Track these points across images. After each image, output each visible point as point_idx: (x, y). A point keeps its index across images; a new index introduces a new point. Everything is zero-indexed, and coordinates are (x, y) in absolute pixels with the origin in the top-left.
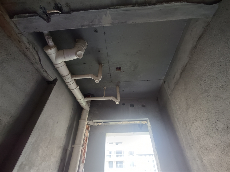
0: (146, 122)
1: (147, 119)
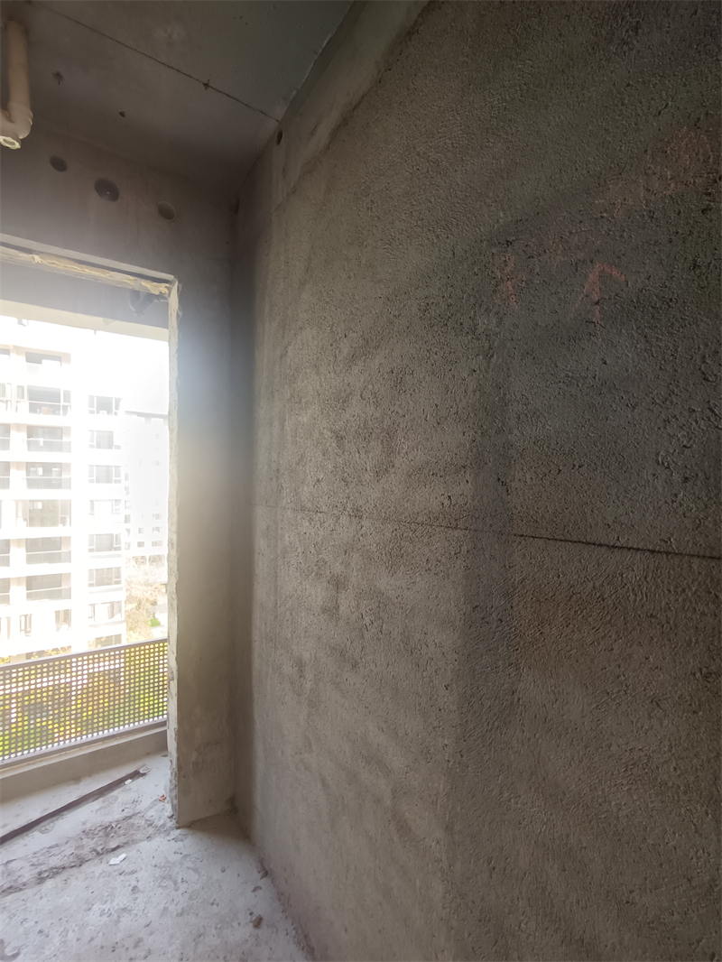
0: (162, 288)
1: (170, 277)
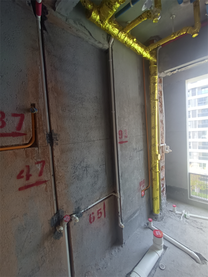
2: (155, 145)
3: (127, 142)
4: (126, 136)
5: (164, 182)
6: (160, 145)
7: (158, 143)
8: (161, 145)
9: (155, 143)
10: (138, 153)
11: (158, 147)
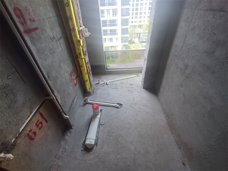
2: (74, 29)
3: (36, 29)
4: (32, 19)
5: (89, 65)
6: (79, 28)
7: (77, 26)
8: (81, 28)
9: (74, 27)
10: (58, 42)
11: (78, 31)
